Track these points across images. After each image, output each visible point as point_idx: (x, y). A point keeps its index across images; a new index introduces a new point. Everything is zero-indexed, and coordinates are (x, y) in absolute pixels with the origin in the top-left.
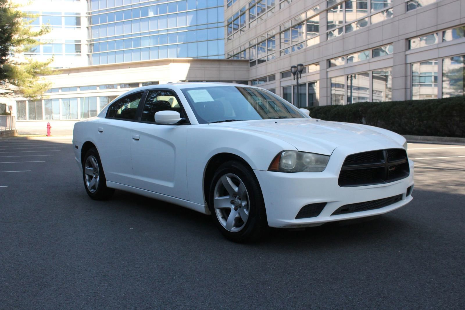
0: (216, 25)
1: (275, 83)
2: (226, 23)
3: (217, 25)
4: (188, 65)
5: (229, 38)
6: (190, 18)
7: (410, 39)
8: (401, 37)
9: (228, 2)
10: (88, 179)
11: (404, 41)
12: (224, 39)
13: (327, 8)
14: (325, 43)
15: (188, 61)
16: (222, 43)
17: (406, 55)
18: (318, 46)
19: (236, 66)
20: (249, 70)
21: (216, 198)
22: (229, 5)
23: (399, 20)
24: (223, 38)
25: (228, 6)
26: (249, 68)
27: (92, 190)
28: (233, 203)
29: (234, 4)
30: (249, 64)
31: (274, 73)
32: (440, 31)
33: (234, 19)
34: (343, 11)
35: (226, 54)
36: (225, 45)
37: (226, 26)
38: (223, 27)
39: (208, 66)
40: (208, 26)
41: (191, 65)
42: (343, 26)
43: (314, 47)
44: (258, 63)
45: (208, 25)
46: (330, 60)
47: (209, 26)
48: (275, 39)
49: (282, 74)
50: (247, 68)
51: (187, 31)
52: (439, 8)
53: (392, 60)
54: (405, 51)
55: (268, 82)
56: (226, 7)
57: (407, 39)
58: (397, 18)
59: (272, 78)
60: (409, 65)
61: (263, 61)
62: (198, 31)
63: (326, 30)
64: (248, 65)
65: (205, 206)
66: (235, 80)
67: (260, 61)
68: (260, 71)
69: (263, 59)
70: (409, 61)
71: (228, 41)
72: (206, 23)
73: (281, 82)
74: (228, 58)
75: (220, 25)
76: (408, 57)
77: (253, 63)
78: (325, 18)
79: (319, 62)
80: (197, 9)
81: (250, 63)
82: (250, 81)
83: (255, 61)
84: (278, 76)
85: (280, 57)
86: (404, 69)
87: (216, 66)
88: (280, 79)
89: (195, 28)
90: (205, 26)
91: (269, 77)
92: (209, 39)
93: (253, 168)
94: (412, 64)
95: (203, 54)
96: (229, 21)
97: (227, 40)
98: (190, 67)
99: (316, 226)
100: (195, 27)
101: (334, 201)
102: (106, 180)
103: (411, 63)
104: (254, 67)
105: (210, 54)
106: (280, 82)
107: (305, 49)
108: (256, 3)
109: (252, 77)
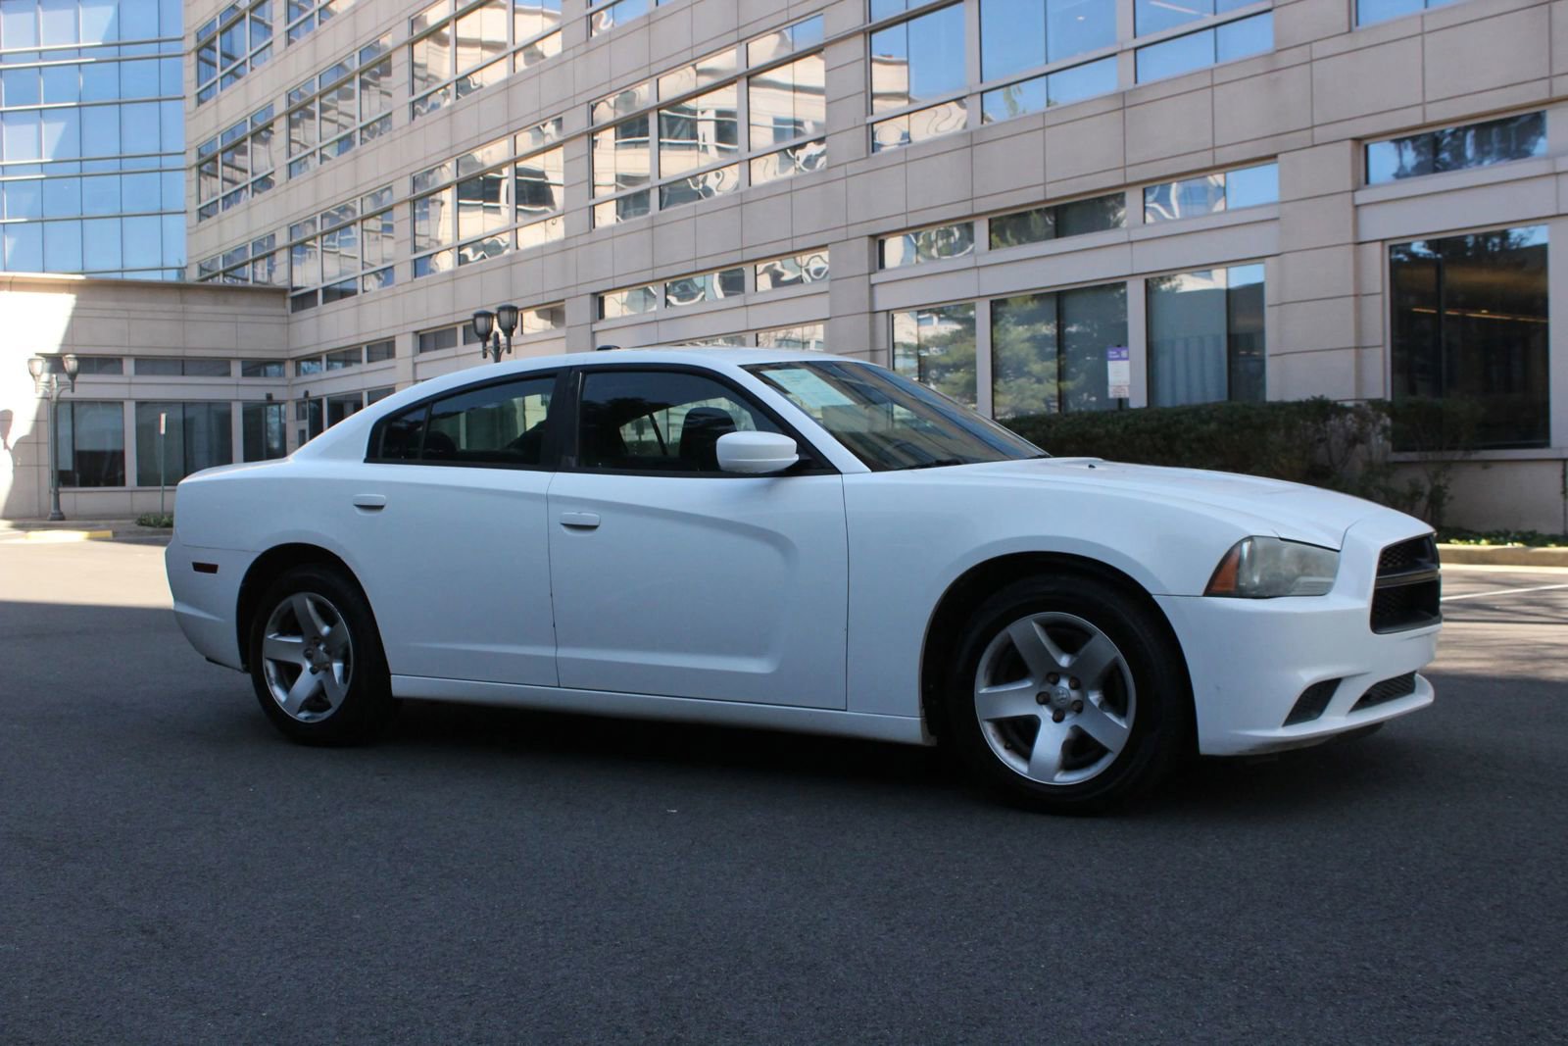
0: (154, 163)
1: (393, 367)
2: (192, 158)
3: (158, 163)
4: (68, 301)
5: (204, 211)
6: (52, 134)
7: (882, 238)
8: (854, 231)
9: (198, 86)
10: (276, 678)
11: (866, 240)
12: (185, 212)
13: (591, 128)
14: (585, 239)
15: (68, 287)
16: (176, 225)
17: (872, 286)
18: (562, 247)
19: (241, 307)
20: (288, 324)
21: (983, 690)
22: (203, 96)
23: (846, 177)
24: (182, 210)
25: (200, 102)
26: (288, 316)
27: (303, 715)
28: (1044, 699)
29: (226, 92)
30: (289, 303)
31: (391, 334)
32: (982, 217)
33: (225, 145)
34: (650, 143)
35: (192, 264)
36: (189, 234)
37: (190, 168)
38: (183, 173)
39: (142, 305)
40: (123, 164)
41: (77, 299)
42: (652, 188)
43: (541, 252)
44: (325, 301)
45: (124, 161)
46: (602, 295)
47: (128, 165)
48: (392, 220)
49: (421, 336)
50: (283, 316)
51: (42, 179)
52: (976, 148)
53: (825, 299)
54: (870, 274)
55: (365, 366)
56: (192, 102)
57: (873, 237)
58: (839, 172)
59: (383, 349)
60: (882, 317)
61: (344, 294)
62: (84, 179)
63: (590, 199)
64: (285, 307)
65: (922, 721)
66: (240, 356)
67: (333, 294)
68: (334, 326)
69: (345, 286)
70: (881, 304)
71: (200, 220)
72: (118, 154)
73: (419, 367)
74: (203, 280)
75: (168, 162)
76: (878, 290)
77: (305, 300)
78: (586, 158)
79: (563, 300)
80: (81, 103)
81: (293, 298)
82: (292, 359)
83: (314, 293)
84: (405, 346)
85: (412, 281)
86: (867, 325)
87: (168, 305)
88: (414, 356)
89: (74, 168)
90: (114, 165)
91: (368, 348)
92: (127, 209)
93: (1151, 590)
94: (891, 313)
95: (105, 262)
96: (203, 151)
97: (195, 215)
98: (76, 308)
99: (1313, 744)
100: (76, 167)
101: (1359, 672)
102: (389, 674)
103: (888, 311)
104: (309, 313)
105: (130, 264)
106: (415, 364)
107: (510, 257)
108: (315, 96)
109: (297, 349)
